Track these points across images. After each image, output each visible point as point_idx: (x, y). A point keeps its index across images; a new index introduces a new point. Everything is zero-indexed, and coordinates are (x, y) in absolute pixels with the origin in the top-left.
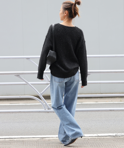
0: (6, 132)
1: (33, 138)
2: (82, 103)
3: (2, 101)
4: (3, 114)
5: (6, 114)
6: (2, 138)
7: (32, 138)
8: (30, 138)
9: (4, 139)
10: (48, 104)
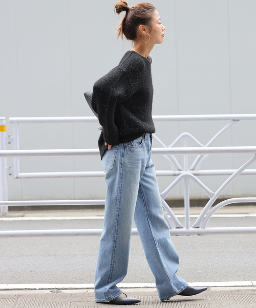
0: (89, 275)
1: (145, 287)
2: (248, 215)
3: (81, 210)
4: (83, 237)
5: (90, 237)
6: (81, 289)
7: (143, 287)
8: (140, 288)
9: (85, 291)
10: (176, 216)
